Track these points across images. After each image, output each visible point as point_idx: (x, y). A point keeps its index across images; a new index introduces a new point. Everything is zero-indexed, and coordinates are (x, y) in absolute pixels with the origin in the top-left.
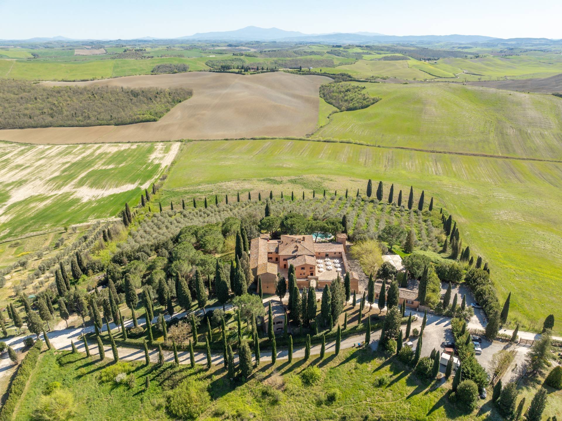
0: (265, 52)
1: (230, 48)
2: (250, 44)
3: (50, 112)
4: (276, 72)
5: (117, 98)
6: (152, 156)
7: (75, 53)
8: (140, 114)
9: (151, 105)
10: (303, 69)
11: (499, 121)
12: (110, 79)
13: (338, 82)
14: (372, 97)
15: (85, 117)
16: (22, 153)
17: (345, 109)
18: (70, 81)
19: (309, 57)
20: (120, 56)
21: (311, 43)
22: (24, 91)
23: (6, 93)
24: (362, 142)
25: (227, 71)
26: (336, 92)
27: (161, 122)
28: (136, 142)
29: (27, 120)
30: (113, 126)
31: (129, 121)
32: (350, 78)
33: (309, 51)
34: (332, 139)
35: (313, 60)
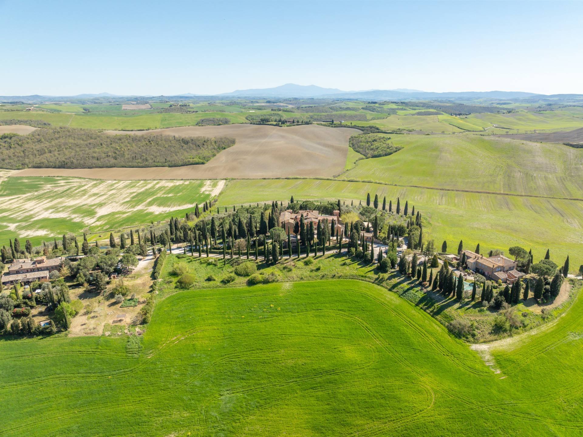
0: (302, 108)
1: (269, 104)
2: (288, 101)
3: (114, 155)
4: (310, 125)
5: (170, 144)
6: (203, 189)
7: (123, 108)
8: (190, 158)
9: (200, 151)
10: (335, 122)
11: (509, 166)
12: (163, 129)
13: (366, 133)
14: (395, 146)
15: (143, 160)
16: (95, 186)
17: (371, 156)
18: (129, 131)
19: (344, 112)
20: (166, 111)
21: (348, 99)
22: (91, 138)
23: (76, 139)
24: (381, 181)
25: (266, 123)
26: (364, 142)
27: (207, 165)
28: (188, 180)
29: (95, 161)
30: (167, 168)
31: (181, 163)
32: (378, 130)
33: (345, 107)
34: (355, 179)
35: (347, 115)
